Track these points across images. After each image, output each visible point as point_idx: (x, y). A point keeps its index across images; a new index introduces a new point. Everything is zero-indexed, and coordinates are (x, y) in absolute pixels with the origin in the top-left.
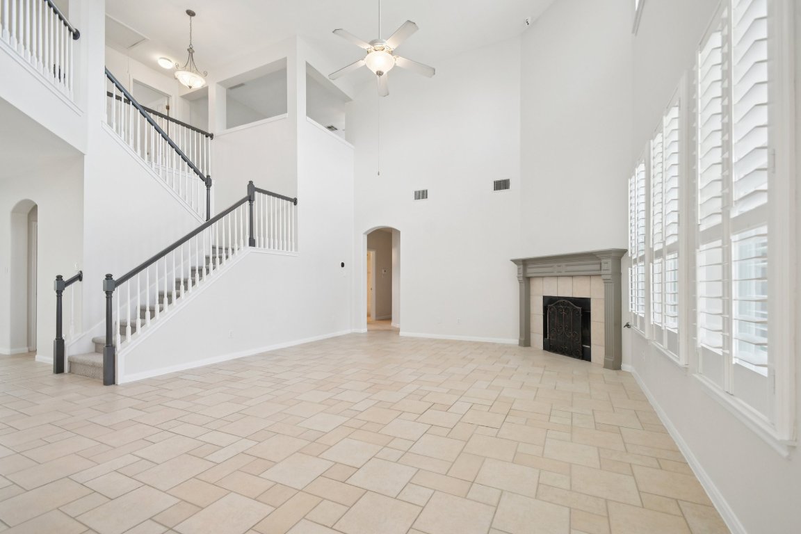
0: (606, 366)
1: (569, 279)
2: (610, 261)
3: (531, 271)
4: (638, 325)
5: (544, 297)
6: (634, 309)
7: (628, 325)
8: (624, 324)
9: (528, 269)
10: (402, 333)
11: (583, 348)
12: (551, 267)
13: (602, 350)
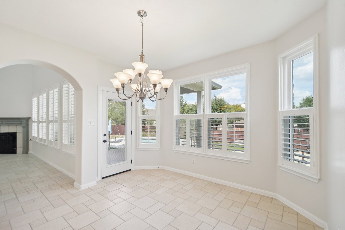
0: (23, 153)
2: (25, 121)
4: (35, 139)
6: (33, 135)
7: (31, 140)
8: (29, 139)
11: (13, 150)
13: (22, 149)
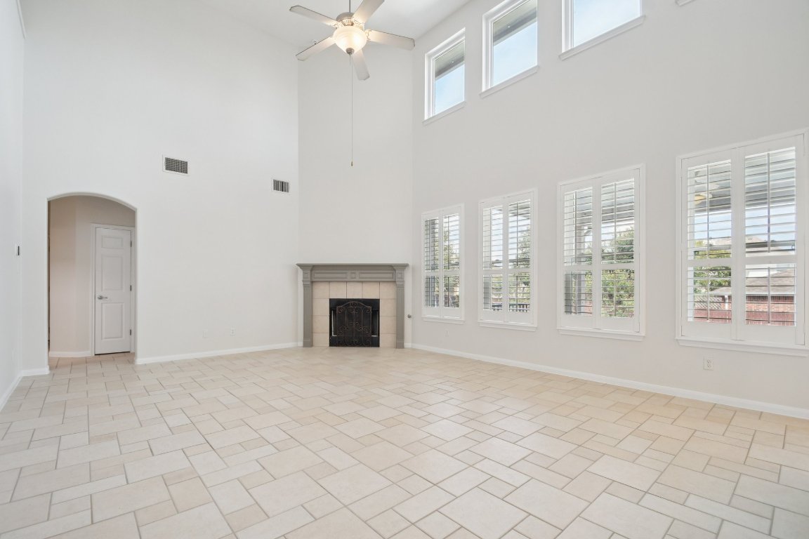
0: (398, 347)
1: (360, 284)
3: (317, 276)
5: (330, 299)
7: (409, 317)
8: (406, 315)
9: (313, 273)
10: (140, 361)
11: (372, 338)
12: (346, 273)
13: (392, 336)
